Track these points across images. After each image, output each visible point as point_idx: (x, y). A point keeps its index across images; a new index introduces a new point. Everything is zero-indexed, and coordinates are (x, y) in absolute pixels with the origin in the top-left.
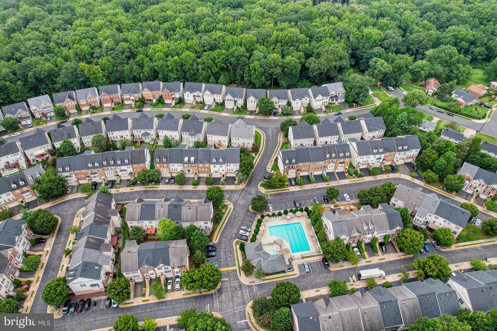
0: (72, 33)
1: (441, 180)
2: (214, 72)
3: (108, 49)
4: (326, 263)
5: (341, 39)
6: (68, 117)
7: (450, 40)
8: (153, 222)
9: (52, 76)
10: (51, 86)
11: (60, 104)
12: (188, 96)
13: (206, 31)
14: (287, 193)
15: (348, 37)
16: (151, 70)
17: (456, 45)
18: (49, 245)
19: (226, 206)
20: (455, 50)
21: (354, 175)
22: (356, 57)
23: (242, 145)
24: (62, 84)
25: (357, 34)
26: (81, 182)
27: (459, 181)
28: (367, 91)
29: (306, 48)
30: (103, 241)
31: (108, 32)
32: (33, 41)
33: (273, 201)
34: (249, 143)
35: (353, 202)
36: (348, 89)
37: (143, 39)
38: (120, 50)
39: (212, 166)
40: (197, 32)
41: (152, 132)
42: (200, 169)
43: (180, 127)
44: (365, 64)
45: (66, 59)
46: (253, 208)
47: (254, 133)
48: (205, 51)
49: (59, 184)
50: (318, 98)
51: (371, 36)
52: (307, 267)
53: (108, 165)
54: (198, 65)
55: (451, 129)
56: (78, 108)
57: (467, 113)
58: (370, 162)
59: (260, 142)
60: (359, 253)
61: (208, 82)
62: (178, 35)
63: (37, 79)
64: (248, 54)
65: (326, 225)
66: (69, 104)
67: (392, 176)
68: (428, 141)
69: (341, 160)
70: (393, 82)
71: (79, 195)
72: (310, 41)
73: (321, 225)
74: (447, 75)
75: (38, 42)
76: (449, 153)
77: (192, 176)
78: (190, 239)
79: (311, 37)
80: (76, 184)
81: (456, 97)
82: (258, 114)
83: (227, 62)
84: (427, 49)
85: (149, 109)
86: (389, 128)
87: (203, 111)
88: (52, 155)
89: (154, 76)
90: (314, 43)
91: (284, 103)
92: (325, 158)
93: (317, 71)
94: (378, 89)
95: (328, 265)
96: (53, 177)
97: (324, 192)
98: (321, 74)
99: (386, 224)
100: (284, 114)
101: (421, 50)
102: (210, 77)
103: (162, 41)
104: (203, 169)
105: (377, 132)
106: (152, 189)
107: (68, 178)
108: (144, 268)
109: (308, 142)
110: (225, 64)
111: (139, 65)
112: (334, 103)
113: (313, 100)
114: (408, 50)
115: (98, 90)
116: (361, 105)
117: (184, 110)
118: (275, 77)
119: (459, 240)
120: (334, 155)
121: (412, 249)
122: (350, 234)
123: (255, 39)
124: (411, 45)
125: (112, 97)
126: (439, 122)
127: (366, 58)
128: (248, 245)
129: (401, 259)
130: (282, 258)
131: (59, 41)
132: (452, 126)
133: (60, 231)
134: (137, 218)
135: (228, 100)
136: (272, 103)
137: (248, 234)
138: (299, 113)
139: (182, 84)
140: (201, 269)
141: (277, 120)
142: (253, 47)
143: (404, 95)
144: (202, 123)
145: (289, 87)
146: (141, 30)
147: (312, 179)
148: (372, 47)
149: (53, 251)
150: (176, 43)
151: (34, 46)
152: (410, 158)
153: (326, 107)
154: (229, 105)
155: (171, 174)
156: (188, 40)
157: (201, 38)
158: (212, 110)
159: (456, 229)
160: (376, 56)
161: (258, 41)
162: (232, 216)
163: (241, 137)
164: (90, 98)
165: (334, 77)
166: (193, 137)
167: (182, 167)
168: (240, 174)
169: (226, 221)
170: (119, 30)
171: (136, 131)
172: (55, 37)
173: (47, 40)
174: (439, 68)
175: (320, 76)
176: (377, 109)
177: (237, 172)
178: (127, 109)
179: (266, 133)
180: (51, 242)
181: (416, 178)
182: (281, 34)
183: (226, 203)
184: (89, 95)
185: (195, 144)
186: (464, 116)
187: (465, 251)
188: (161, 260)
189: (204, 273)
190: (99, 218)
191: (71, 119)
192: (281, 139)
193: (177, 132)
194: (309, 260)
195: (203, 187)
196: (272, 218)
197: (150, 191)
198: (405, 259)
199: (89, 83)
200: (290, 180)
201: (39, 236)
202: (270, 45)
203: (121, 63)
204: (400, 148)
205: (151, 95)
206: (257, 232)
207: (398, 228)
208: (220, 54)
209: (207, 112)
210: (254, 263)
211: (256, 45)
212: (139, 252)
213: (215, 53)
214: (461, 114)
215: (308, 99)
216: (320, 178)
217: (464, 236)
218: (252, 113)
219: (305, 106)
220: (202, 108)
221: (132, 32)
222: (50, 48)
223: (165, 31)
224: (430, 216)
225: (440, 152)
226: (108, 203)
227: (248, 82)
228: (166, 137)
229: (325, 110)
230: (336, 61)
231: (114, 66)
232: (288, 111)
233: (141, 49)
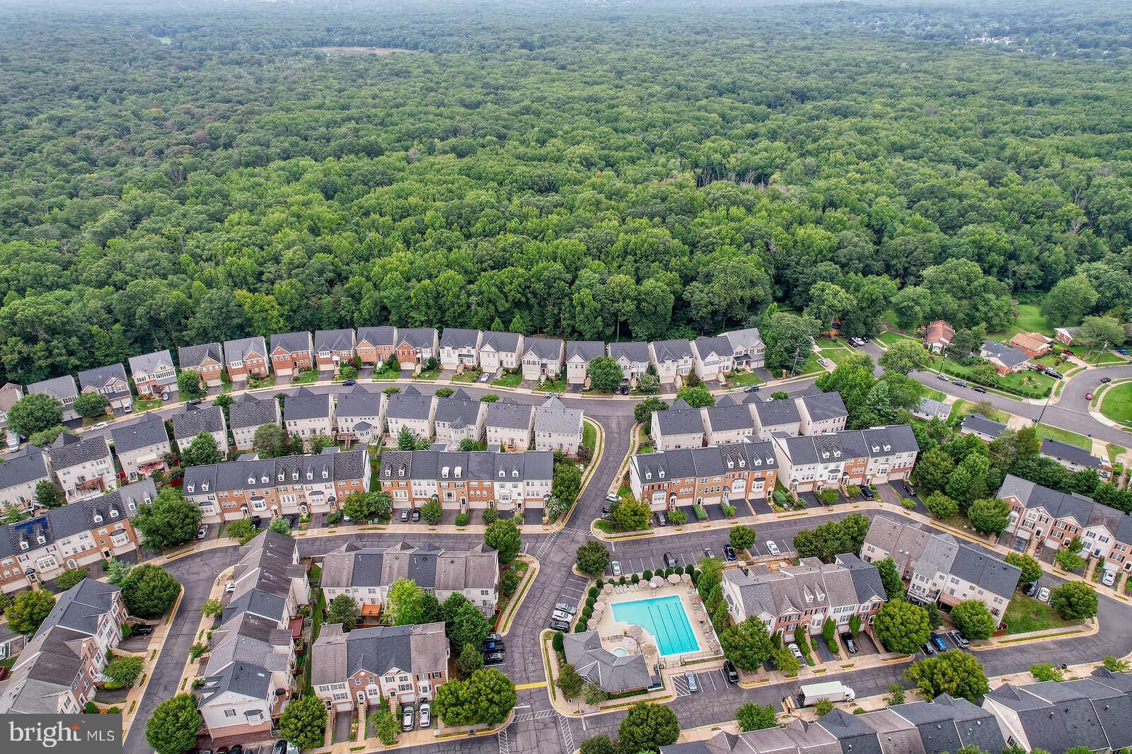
0: (224, 237)
1: (963, 511)
2: (501, 309)
3: (292, 266)
4: (732, 674)
5: (752, 247)
6: (204, 394)
7: (967, 249)
8: (378, 589)
9: (181, 314)
10: (175, 334)
11: (191, 368)
12: (449, 355)
13: (486, 234)
14: (648, 541)
15: (767, 244)
16: (376, 305)
17: (980, 259)
18: (158, 640)
19: (525, 565)
20: (977, 268)
21: (785, 505)
22: (784, 282)
23: (556, 447)
24: (198, 329)
25: (785, 238)
26: (229, 516)
27: (997, 510)
28: (808, 344)
29: (683, 265)
30: (275, 625)
31: (293, 235)
32: (151, 251)
33: (621, 555)
34: (572, 443)
35: (785, 555)
36: (770, 342)
37: (362, 248)
38: (316, 266)
39: (496, 485)
40: (468, 237)
41: (376, 422)
42: (472, 492)
43: (432, 413)
44: (804, 295)
45: (209, 284)
46: (580, 568)
47: (581, 425)
48: (485, 270)
49: (187, 516)
50: (709, 359)
51: (812, 243)
52: (692, 681)
53: (288, 480)
54: (469, 295)
55: (981, 416)
56: (226, 376)
57: (1012, 386)
58: (817, 478)
59: (594, 443)
60: (799, 654)
61: (489, 329)
62: (429, 242)
63: (151, 319)
64: (569, 276)
65: (728, 596)
66: (209, 368)
67: (863, 506)
68: (931, 436)
69: (758, 474)
70: (862, 329)
71: (225, 542)
72: (692, 252)
73: (719, 597)
74: (968, 315)
75: (159, 253)
76: (973, 457)
77: (456, 506)
78: (453, 623)
79: (693, 245)
80: (218, 520)
81: (988, 356)
82: (591, 389)
83: (527, 290)
84: (924, 266)
85: (369, 381)
86: (853, 413)
87: (477, 385)
88: (170, 465)
89: (382, 316)
90: (698, 255)
91: (641, 368)
92: (726, 469)
93: (706, 307)
94: (831, 343)
95: (736, 677)
96: (175, 502)
97: (726, 538)
98: (714, 313)
99: (851, 591)
100: (642, 390)
101: (914, 268)
102: (492, 320)
103: (398, 251)
104: (478, 492)
105: (830, 421)
106: (373, 531)
107: (204, 508)
108: (357, 677)
109: (691, 441)
110: (523, 295)
111: (353, 296)
112: (744, 370)
113: (700, 362)
114: (888, 269)
115: (268, 344)
116: (797, 373)
117: (438, 382)
118: (622, 319)
119: (1005, 628)
120: (742, 463)
121: (906, 639)
122: (777, 611)
123: (583, 247)
124: (893, 258)
125: (294, 356)
126: (957, 404)
127: (805, 283)
128: (571, 639)
129: (888, 667)
130: (639, 662)
131: (199, 251)
132: (983, 410)
133: (181, 611)
134: (344, 579)
135: (529, 363)
136: (617, 368)
137: (570, 618)
138: (673, 388)
139: (436, 332)
140: (474, 678)
141: (628, 402)
142: (579, 263)
143: (882, 352)
144: (477, 405)
145: (650, 338)
146: (356, 232)
147: (701, 512)
148: (815, 262)
149: (166, 650)
150: (427, 256)
151: (151, 260)
152: (899, 470)
153: (728, 377)
154: (531, 373)
155: (413, 503)
156: (450, 250)
157: (476, 246)
158: (496, 383)
159: (996, 603)
160: (823, 279)
161: (588, 252)
162: (538, 585)
163: (556, 431)
164: (252, 357)
165: (741, 320)
166: (459, 431)
167: (435, 488)
168: (554, 500)
169: (525, 595)
170: (315, 231)
171: (343, 419)
172: (191, 243)
173: (176, 250)
174: (950, 302)
175: (712, 318)
176: (828, 377)
177: (547, 499)
178: (323, 379)
179: (606, 426)
180: (162, 632)
181: (914, 509)
182: (633, 238)
183: (525, 559)
184: (251, 352)
185: (462, 444)
186: (1007, 391)
187: (1021, 650)
188: (393, 659)
189: (481, 685)
190: (268, 579)
191: (212, 398)
192: (636, 437)
193: (426, 422)
194: (696, 667)
195: (477, 529)
196: (620, 588)
197: (368, 535)
198: (895, 667)
199: (251, 330)
200: (656, 515)
201: (139, 621)
202: (613, 259)
203: (317, 292)
204: (876, 449)
205: (375, 353)
206: (588, 614)
207: (875, 599)
208: (511, 277)
209: (485, 386)
210: (583, 671)
211: (585, 260)
212: (350, 644)
213: (504, 274)
214: (1002, 389)
215: (690, 361)
216: (718, 511)
217: (1016, 622)
218: (577, 388)
219: (684, 374)
220: (477, 380)
221: (340, 235)
222: (179, 264)
223: (405, 235)
224: (942, 577)
225: (958, 455)
226: (286, 552)
227: (569, 330)
228: (404, 429)
229: (724, 383)
230: (743, 288)
231: (302, 296)
232: (650, 386)
233: (354, 266)
